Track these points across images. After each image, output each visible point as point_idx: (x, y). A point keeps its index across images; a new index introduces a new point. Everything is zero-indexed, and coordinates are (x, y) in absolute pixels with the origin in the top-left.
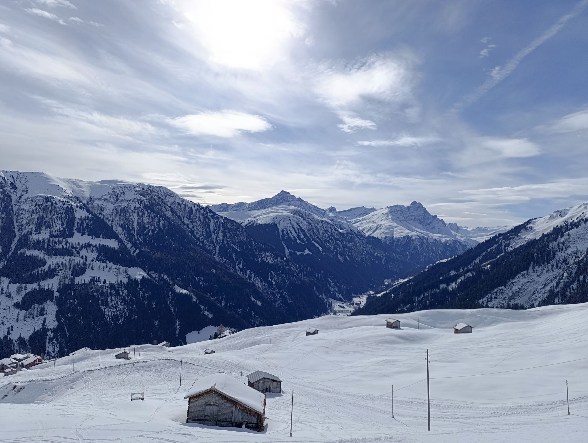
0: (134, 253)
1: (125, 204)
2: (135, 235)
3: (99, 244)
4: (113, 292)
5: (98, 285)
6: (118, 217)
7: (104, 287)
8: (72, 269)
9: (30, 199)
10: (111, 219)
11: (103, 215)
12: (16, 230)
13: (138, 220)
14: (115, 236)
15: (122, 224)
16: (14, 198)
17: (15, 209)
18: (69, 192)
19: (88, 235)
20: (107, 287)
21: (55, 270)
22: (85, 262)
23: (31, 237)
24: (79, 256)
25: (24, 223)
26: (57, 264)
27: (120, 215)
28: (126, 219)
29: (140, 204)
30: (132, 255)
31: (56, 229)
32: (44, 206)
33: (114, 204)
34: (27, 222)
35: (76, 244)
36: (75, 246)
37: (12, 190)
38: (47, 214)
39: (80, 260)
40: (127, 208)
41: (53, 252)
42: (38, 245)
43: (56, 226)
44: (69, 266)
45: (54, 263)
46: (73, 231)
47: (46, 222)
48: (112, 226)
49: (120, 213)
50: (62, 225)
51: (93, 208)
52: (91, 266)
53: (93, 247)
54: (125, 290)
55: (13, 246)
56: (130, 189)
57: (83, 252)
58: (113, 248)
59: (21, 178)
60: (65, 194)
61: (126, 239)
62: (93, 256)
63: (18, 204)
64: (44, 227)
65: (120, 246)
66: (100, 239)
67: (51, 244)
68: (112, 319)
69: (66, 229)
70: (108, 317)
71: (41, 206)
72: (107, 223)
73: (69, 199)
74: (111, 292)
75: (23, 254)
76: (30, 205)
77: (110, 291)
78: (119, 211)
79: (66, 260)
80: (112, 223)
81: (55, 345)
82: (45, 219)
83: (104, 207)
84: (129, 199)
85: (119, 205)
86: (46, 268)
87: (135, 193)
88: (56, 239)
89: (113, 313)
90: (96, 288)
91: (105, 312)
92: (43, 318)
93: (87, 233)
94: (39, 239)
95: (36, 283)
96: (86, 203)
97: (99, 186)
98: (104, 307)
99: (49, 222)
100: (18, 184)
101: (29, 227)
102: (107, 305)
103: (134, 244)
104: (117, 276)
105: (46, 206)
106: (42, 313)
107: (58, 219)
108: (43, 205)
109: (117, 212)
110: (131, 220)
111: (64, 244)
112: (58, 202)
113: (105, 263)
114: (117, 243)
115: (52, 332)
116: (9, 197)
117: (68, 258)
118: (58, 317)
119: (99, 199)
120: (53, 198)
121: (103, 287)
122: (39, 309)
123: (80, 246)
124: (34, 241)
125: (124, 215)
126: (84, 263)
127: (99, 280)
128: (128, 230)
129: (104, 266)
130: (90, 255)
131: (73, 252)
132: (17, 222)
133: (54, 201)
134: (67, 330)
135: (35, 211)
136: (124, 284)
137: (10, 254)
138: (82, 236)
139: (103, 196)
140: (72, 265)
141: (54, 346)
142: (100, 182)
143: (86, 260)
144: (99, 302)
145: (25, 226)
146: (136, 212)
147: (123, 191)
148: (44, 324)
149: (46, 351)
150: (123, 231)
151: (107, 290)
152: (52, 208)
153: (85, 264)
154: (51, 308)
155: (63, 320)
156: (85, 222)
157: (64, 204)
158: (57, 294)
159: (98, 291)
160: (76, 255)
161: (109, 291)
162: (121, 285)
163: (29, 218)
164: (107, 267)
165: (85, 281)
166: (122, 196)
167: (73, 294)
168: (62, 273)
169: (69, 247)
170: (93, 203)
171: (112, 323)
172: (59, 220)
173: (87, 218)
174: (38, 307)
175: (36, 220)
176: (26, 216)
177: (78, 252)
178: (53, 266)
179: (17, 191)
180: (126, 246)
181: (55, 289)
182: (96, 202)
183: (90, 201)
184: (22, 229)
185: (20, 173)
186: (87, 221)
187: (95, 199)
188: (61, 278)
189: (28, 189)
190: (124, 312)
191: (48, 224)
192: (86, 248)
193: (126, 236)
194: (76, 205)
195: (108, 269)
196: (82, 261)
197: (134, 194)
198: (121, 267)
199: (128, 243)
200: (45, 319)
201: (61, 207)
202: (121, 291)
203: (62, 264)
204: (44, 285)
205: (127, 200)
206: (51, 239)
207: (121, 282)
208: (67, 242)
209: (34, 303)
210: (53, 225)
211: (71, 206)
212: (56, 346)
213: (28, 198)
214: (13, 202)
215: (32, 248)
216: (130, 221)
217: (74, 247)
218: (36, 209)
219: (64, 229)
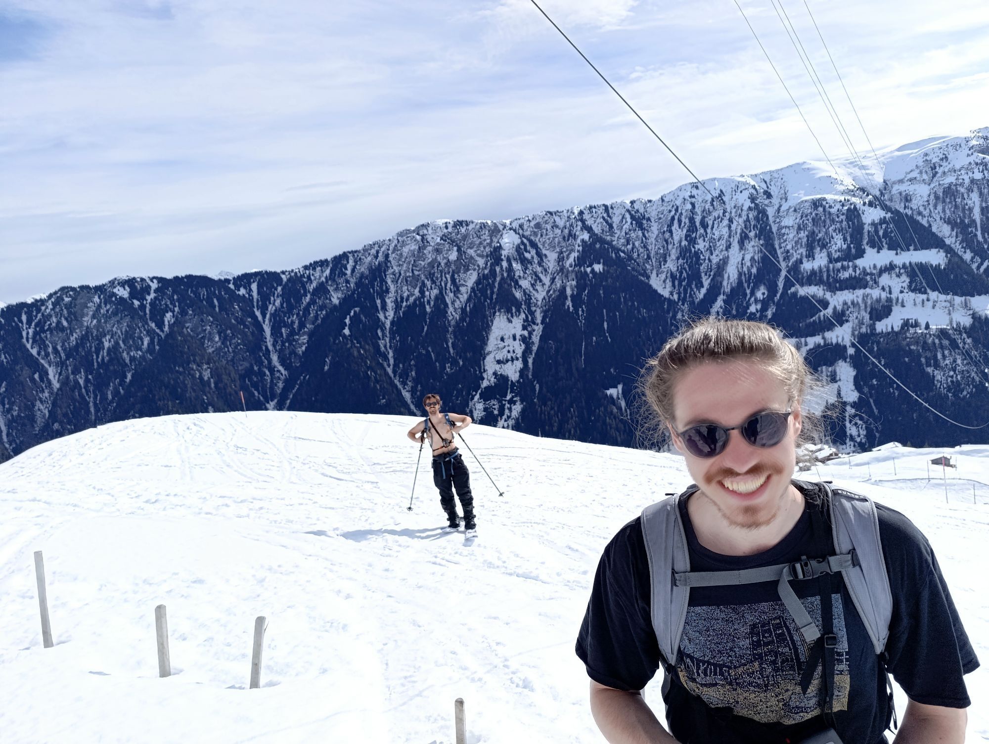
0: (978, 268)
1: (950, 179)
2: (979, 233)
3: (910, 263)
4: (946, 342)
5: (916, 332)
6: (940, 207)
7: (928, 336)
8: (869, 310)
9: (793, 209)
10: (926, 213)
11: (911, 208)
12: (781, 259)
13: (981, 205)
14: (937, 243)
15: (949, 218)
16: (771, 212)
17: (774, 229)
18: (849, 183)
19: (889, 249)
20: (934, 335)
21: (843, 313)
22: (888, 296)
23: (802, 266)
24: (878, 286)
25: (789, 247)
26: (845, 303)
27: (944, 201)
28: (956, 207)
29: (983, 171)
30: (976, 272)
31: (835, 249)
32: (814, 214)
33: (929, 185)
34: (794, 245)
35: (870, 268)
36: (868, 271)
37: (767, 202)
38: (820, 227)
39: (880, 294)
40: (956, 185)
41: (836, 285)
42: (813, 278)
43: (836, 244)
44: (863, 305)
45: (841, 303)
46: (863, 247)
47: (820, 240)
48: (930, 226)
49: (943, 198)
50: (845, 240)
51: (891, 200)
52: (900, 301)
53: (900, 269)
54: (968, 338)
55: (781, 284)
56: (958, 148)
57: (885, 280)
58: (936, 265)
59: (776, 180)
60: (842, 188)
61: (960, 244)
62: (901, 285)
63: (778, 220)
64: (819, 249)
65: (950, 260)
66: (912, 252)
67: (832, 274)
68: (949, 389)
69: (852, 246)
70: (941, 385)
71: (809, 217)
72: (921, 221)
73: (850, 195)
74: (941, 343)
75: (795, 294)
76: (794, 218)
77: (939, 340)
78: (941, 195)
79: (857, 297)
80: (930, 219)
81: (860, 427)
82: (817, 236)
83: (911, 193)
84: (957, 167)
85: (939, 184)
86: (829, 311)
87: (970, 153)
88: (839, 265)
89: (949, 379)
90: (913, 338)
91: (934, 376)
92: (836, 385)
93: (886, 246)
94: (813, 269)
95: (819, 335)
96: (878, 194)
97: (898, 157)
98: (932, 368)
99: (824, 239)
100: (774, 191)
101: (798, 252)
102: (937, 366)
103: (980, 252)
104: (950, 314)
105: (816, 215)
106: (833, 379)
107: (837, 231)
108: (812, 214)
109: (937, 198)
110: (967, 207)
111: (851, 270)
112: (833, 203)
113: (925, 292)
114: (944, 254)
115: (852, 407)
116: (763, 212)
117: (860, 292)
118: (858, 386)
119: (901, 181)
120: (824, 199)
121: (926, 336)
122: (829, 374)
123: (878, 271)
124: (807, 272)
125: (951, 199)
126: (887, 298)
127: (916, 325)
128: (962, 226)
129: (923, 300)
130: (896, 284)
131: (867, 282)
132: (781, 248)
133: (827, 203)
134: (875, 405)
135: (802, 226)
136: (964, 328)
137: (778, 295)
138: (878, 252)
139: (907, 173)
140: (869, 302)
141: (858, 427)
142: (899, 149)
143: (890, 293)
144: (921, 361)
145: (791, 251)
146: (975, 189)
147: (944, 154)
148: (839, 394)
149: (848, 434)
150: (953, 230)
151: (933, 339)
152: (825, 215)
153: (889, 300)
154: (846, 371)
155: (866, 390)
156: (881, 227)
157: (843, 205)
158: (851, 351)
159: (917, 343)
160: (872, 286)
161: (937, 341)
162: (959, 330)
163: (796, 239)
164: (928, 300)
165: (892, 328)
166: (944, 164)
167: (876, 349)
168: (855, 317)
169: (860, 274)
170: (890, 192)
171: (950, 395)
172: (839, 232)
173: (883, 221)
174: (827, 371)
175: (805, 240)
176: (791, 236)
177: (875, 280)
178: (839, 308)
179: (773, 201)
180: (961, 258)
181: (848, 344)
182: (896, 189)
183: (885, 189)
184: (788, 257)
185: (773, 172)
186: (884, 226)
187: (894, 183)
188: (855, 326)
189: (787, 194)
190: (969, 376)
191: (822, 243)
192: (887, 273)
193: (960, 238)
194: (862, 202)
195: (930, 304)
196: (884, 295)
197: (968, 155)
198: (956, 298)
199: (965, 252)
200: (839, 386)
201: (838, 211)
202: (960, 341)
203: (853, 303)
204: (831, 339)
205: (955, 171)
206: (831, 265)
207: (958, 324)
208: (855, 267)
209: (820, 365)
210: (830, 243)
211: (855, 206)
212: (862, 428)
213: (790, 207)
214: (771, 219)
215: (806, 284)
216: (964, 209)
217: (868, 274)
218: (803, 222)
219: (849, 247)
